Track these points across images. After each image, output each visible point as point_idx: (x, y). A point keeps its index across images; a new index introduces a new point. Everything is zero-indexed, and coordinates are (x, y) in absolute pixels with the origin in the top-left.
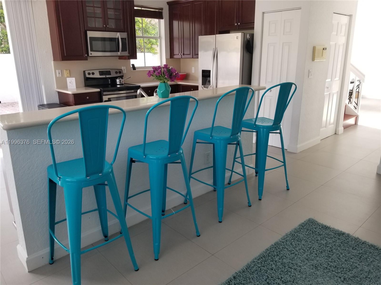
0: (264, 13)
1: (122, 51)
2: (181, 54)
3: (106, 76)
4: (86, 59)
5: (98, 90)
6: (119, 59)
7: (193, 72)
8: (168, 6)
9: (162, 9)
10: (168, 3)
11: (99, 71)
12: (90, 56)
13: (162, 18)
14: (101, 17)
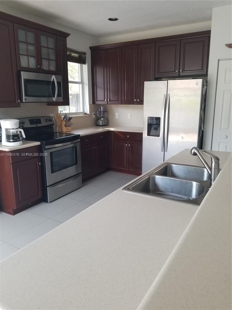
0: (219, 60)
1: (57, 97)
2: (107, 100)
3: (37, 125)
4: (19, 106)
5: (38, 143)
6: (47, 105)
7: (116, 118)
8: (90, 51)
9: (85, 54)
10: (91, 48)
11: (29, 120)
12: (25, 102)
13: (85, 63)
14: (34, 56)
